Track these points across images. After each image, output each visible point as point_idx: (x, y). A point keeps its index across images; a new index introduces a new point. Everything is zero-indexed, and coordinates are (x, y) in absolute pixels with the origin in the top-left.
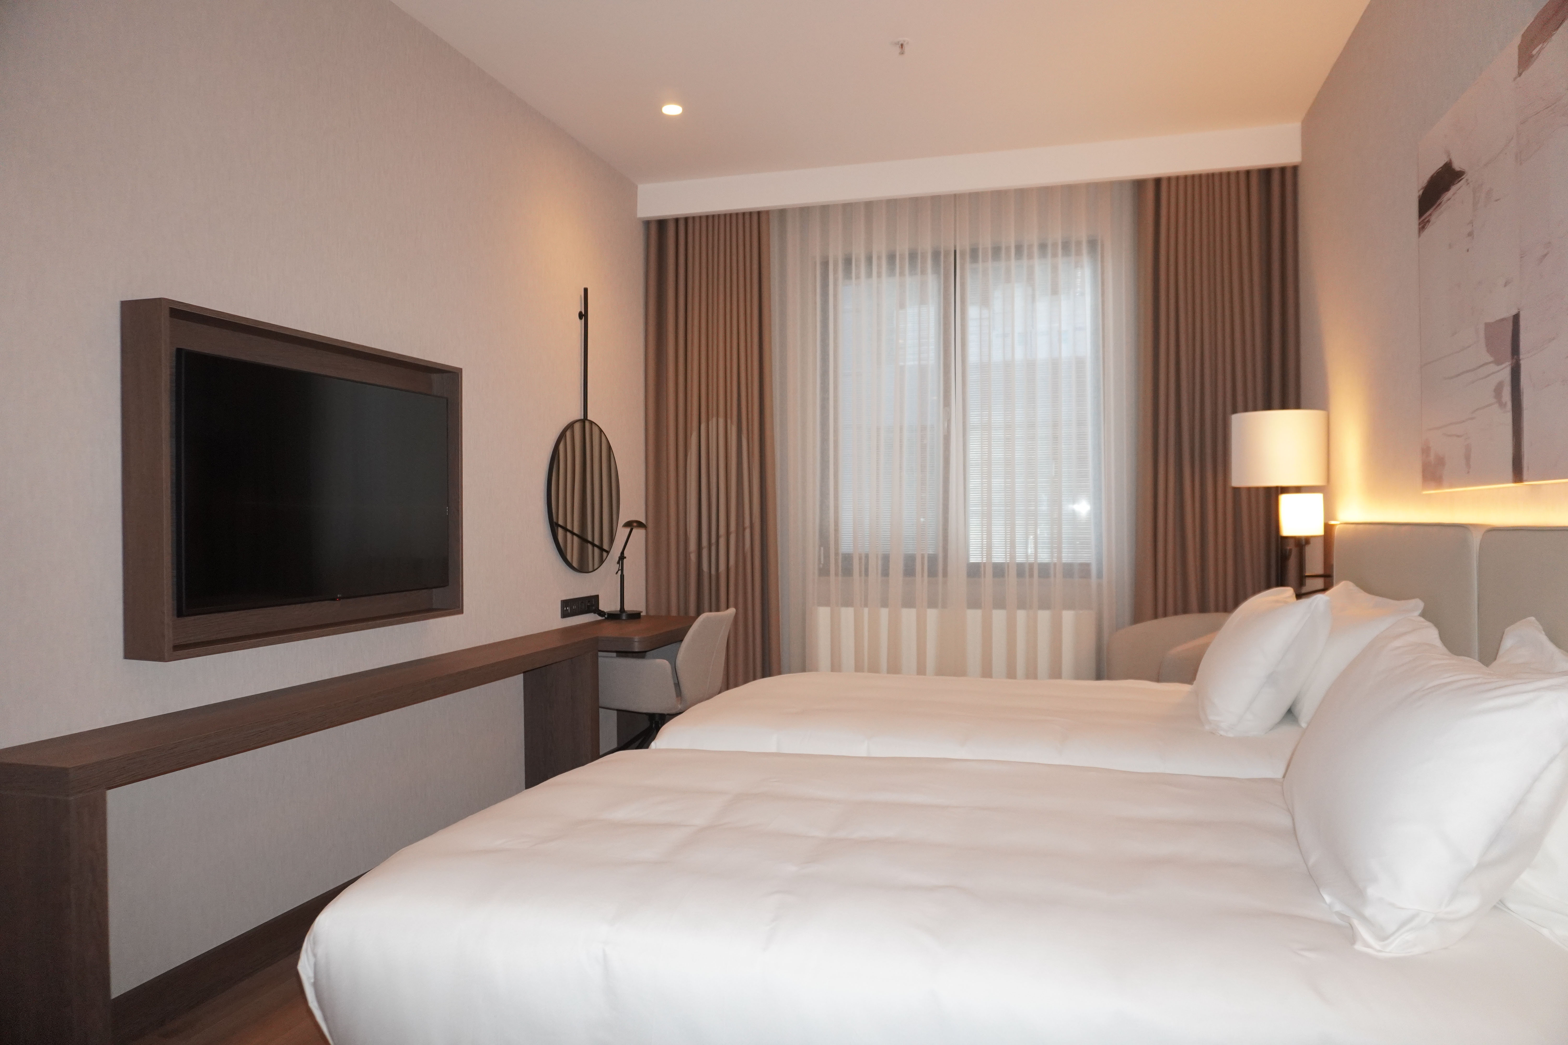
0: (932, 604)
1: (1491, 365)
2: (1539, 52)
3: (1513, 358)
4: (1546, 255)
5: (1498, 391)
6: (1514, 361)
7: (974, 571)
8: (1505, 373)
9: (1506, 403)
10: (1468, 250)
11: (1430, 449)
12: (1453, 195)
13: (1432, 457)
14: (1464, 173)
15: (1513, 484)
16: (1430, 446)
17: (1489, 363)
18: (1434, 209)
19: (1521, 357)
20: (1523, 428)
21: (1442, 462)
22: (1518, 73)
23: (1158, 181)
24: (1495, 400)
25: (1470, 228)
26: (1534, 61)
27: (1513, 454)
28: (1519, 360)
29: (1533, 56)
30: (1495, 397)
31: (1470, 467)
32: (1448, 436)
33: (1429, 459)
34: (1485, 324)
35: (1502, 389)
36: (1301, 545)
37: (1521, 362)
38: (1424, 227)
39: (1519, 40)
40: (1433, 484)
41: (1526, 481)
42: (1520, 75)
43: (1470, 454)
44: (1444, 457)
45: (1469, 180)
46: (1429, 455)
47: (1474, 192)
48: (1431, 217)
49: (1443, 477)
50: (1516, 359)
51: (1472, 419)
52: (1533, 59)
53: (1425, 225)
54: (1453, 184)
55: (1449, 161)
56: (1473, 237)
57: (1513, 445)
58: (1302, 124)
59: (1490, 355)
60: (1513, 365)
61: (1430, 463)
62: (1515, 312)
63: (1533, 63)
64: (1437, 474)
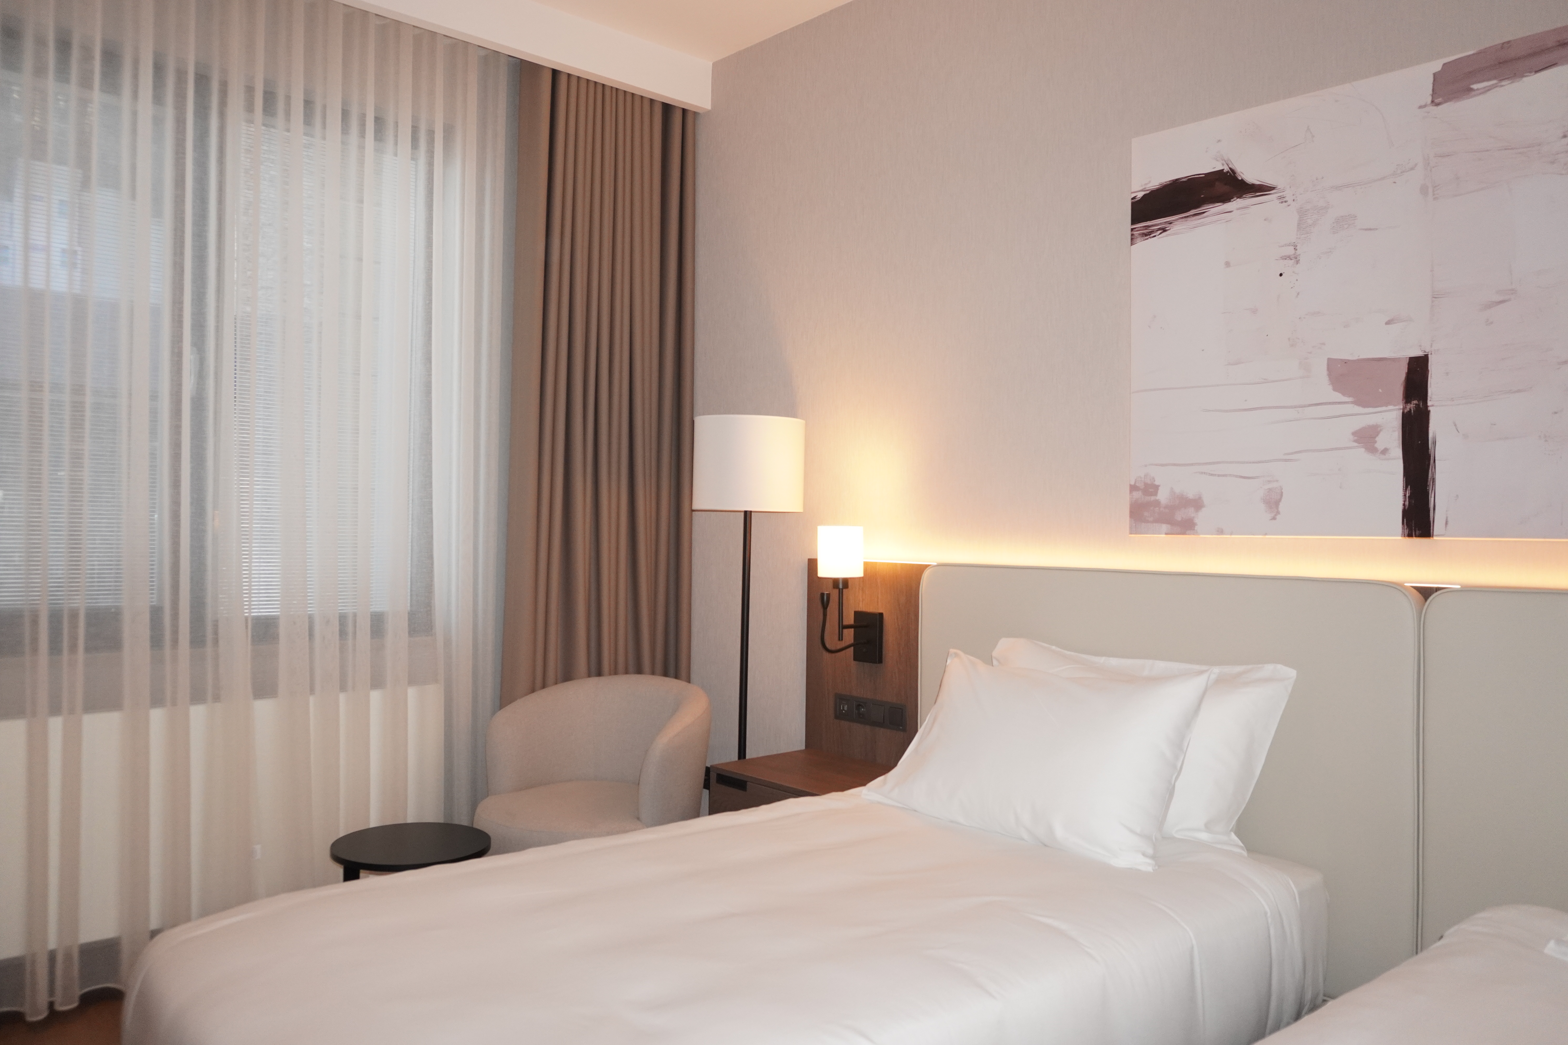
1: (1348, 405)
3: (1407, 401)
4: (1503, 301)
5: (1365, 436)
6: (1412, 406)
7: (264, 630)
8: (1387, 417)
9: (1387, 449)
10: (1281, 275)
11: (1157, 487)
12: (1238, 209)
13: (1163, 496)
14: (1273, 188)
15: (1400, 538)
16: (1157, 483)
17: (1340, 403)
18: (1182, 218)
19: (1429, 403)
20: (1434, 480)
21: (1197, 504)
22: (1432, 102)
23: (555, 73)
24: (1355, 444)
25: (1290, 251)
26: (1475, 96)
27: (1404, 505)
28: (1426, 406)
29: (1472, 90)
30: (1355, 441)
31: (1278, 513)
32: (1212, 475)
33: (1153, 498)
34: (1329, 360)
35: (1378, 434)
36: (840, 589)
37: (1430, 408)
38: (1147, 235)
39: (1436, 66)
40: (1165, 527)
41: (1437, 536)
42: (1438, 105)
43: (1280, 500)
44: (1200, 498)
45: (1289, 198)
46: (1155, 493)
47: (1302, 213)
48: (1171, 225)
49: (1196, 521)
50: (1417, 406)
51: (1286, 460)
52: (1473, 93)
53: (1152, 232)
54: (1240, 197)
55: (1226, 169)
56: (1298, 262)
57: (1405, 495)
58: (715, 65)
59: (1344, 394)
60: (1408, 409)
61: (1157, 503)
62: (1418, 353)
63: (1472, 97)
64: (1179, 516)
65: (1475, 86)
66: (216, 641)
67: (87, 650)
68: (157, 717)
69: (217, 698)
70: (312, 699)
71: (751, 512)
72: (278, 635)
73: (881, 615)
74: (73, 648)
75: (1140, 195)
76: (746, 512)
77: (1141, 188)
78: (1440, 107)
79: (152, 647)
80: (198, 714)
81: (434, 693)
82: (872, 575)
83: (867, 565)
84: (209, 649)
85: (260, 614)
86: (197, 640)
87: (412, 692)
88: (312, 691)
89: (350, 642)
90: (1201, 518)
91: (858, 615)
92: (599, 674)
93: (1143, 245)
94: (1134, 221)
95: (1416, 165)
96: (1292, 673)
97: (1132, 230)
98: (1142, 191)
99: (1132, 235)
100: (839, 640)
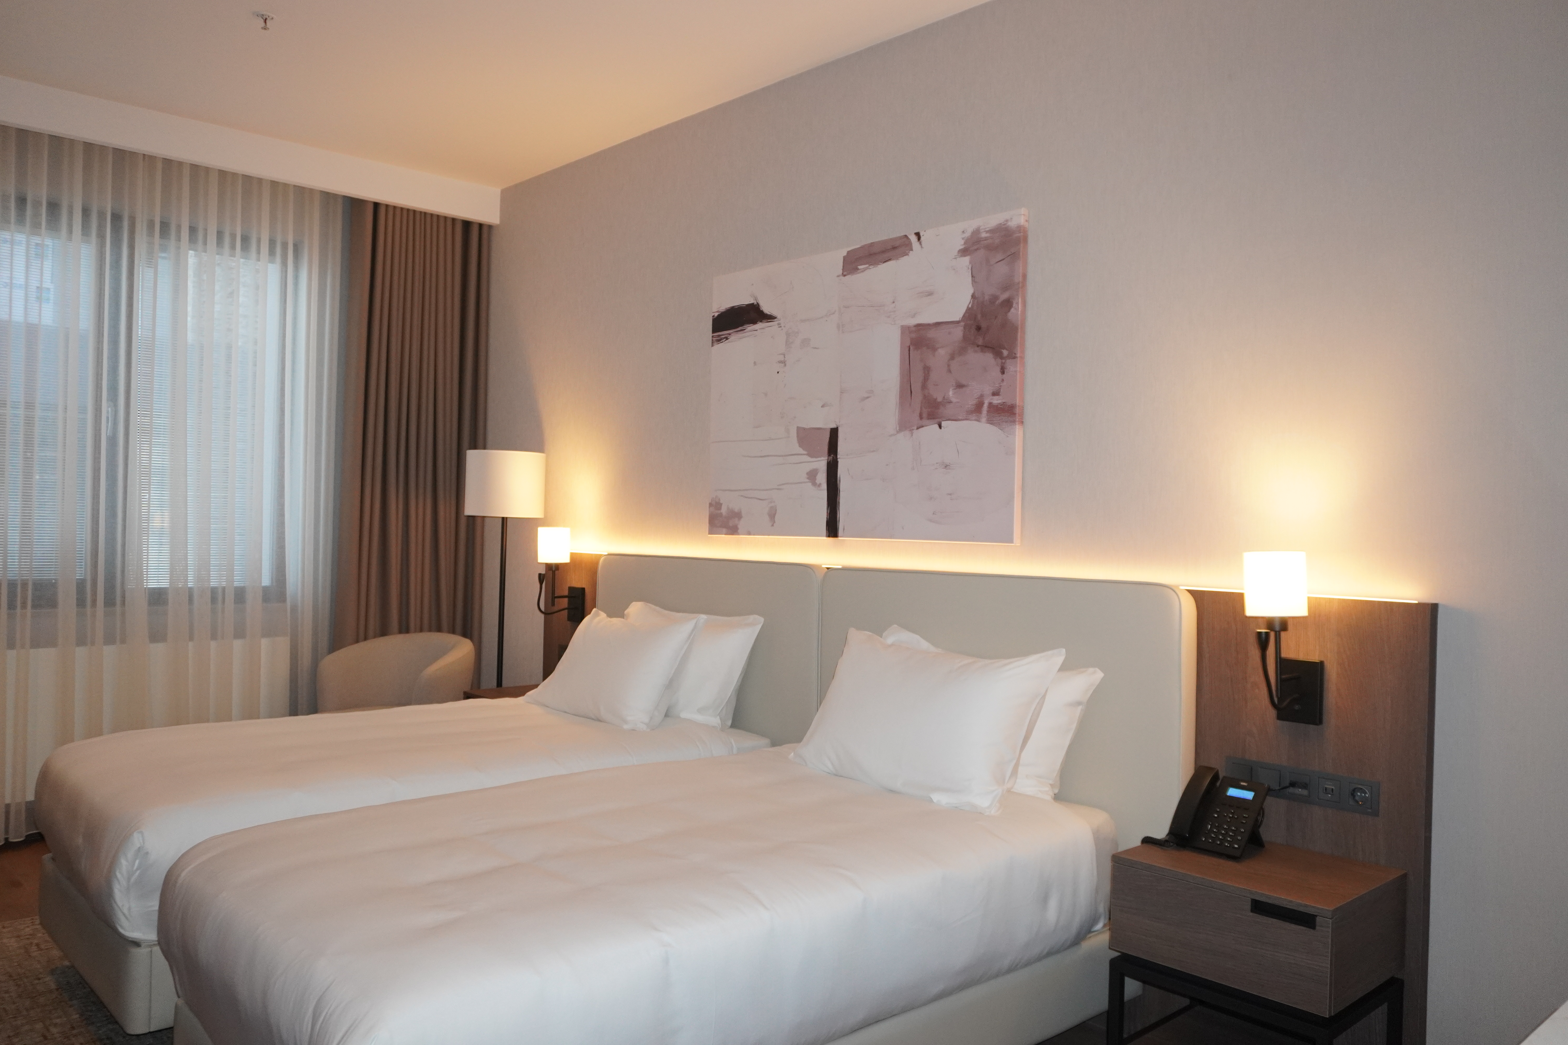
0: (109, 639)
1: (805, 456)
2: (865, 270)
3: (829, 455)
4: (868, 398)
5: (812, 475)
6: (831, 458)
7: (157, 597)
8: (821, 464)
9: (820, 484)
10: (778, 373)
11: (721, 504)
12: (760, 329)
13: (724, 511)
14: (775, 318)
15: (825, 538)
16: (721, 502)
17: (801, 454)
18: (735, 332)
19: (838, 457)
20: (839, 503)
21: (738, 515)
22: (843, 274)
23: (376, 205)
24: (808, 480)
25: (781, 358)
26: (860, 272)
27: (827, 518)
28: (837, 458)
29: (858, 269)
30: (808, 478)
31: (774, 522)
32: (746, 497)
33: (719, 512)
34: (798, 427)
35: (817, 474)
36: (553, 571)
37: (839, 460)
38: (719, 341)
39: (844, 253)
40: (724, 530)
41: (840, 537)
42: (845, 276)
43: (776, 513)
44: (741, 512)
45: (782, 325)
46: (720, 509)
47: (788, 335)
48: (730, 336)
49: (739, 527)
50: (833, 457)
51: (778, 489)
52: (859, 271)
53: (721, 340)
54: (761, 322)
55: (755, 303)
56: (785, 365)
57: (827, 512)
58: (503, 192)
59: (804, 450)
60: (829, 460)
61: (721, 515)
62: (834, 426)
63: (858, 273)
64: (731, 524)
65: (860, 267)
66: (123, 603)
67: (34, 606)
68: (81, 652)
69: (123, 641)
70: (191, 644)
71: (507, 518)
72: (168, 600)
73: (583, 589)
74: (24, 606)
75: (716, 314)
76: (503, 518)
77: (716, 311)
78: (846, 277)
79: (78, 605)
80: (109, 651)
81: (283, 644)
82: (577, 562)
83: (573, 555)
84: (118, 608)
85: (159, 586)
86: (110, 602)
87: (264, 642)
88: (191, 639)
89: (220, 605)
90: (742, 524)
91: (571, 589)
92: (407, 631)
93: (718, 346)
94: (714, 331)
95: (835, 312)
96: (762, 620)
97: (713, 336)
98: (717, 312)
99: (712, 340)
100: (552, 606)
